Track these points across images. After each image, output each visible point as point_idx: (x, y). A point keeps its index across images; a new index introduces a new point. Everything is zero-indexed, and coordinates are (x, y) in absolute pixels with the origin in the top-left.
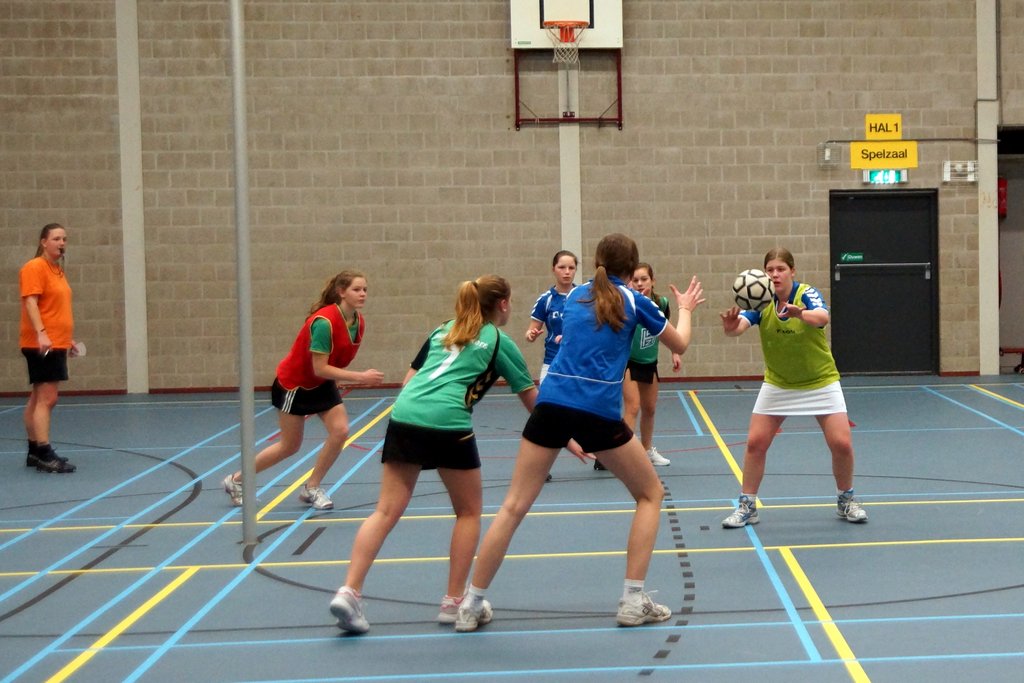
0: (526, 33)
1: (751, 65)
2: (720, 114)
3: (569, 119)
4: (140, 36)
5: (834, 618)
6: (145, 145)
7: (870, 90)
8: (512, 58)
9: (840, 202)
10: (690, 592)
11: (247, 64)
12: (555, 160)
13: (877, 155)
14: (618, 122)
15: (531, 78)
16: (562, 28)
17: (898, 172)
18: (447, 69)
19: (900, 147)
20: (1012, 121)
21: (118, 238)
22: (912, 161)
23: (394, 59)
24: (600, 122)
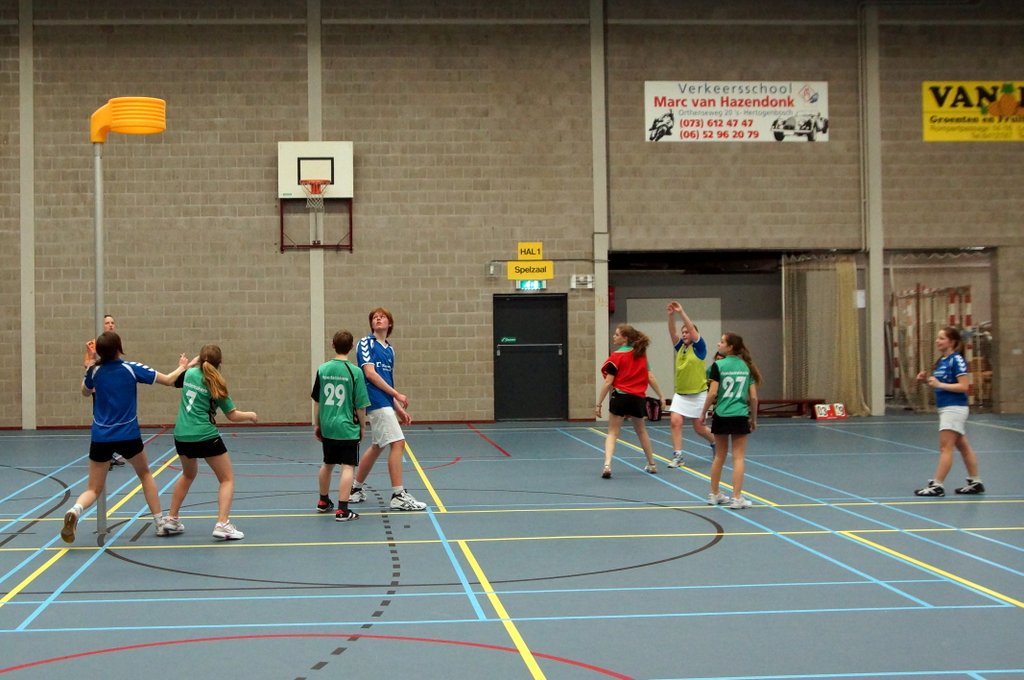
0: (289, 188)
1: (440, 209)
2: (419, 242)
3: (316, 246)
4: (35, 192)
5: (495, 590)
6: (37, 264)
7: (521, 225)
8: (279, 205)
9: (499, 301)
10: (397, 570)
11: (105, 209)
12: (307, 273)
13: (525, 270)
14: (350, 248)
15: (292, 218)
16: (312, 184)
17: (540, 282)
18: (235, 212)
19: (542, 265)
20: (617, 247)
21: (18, 326)
22: (549, 274)
23: (200, 205)
24: (338, 248)
